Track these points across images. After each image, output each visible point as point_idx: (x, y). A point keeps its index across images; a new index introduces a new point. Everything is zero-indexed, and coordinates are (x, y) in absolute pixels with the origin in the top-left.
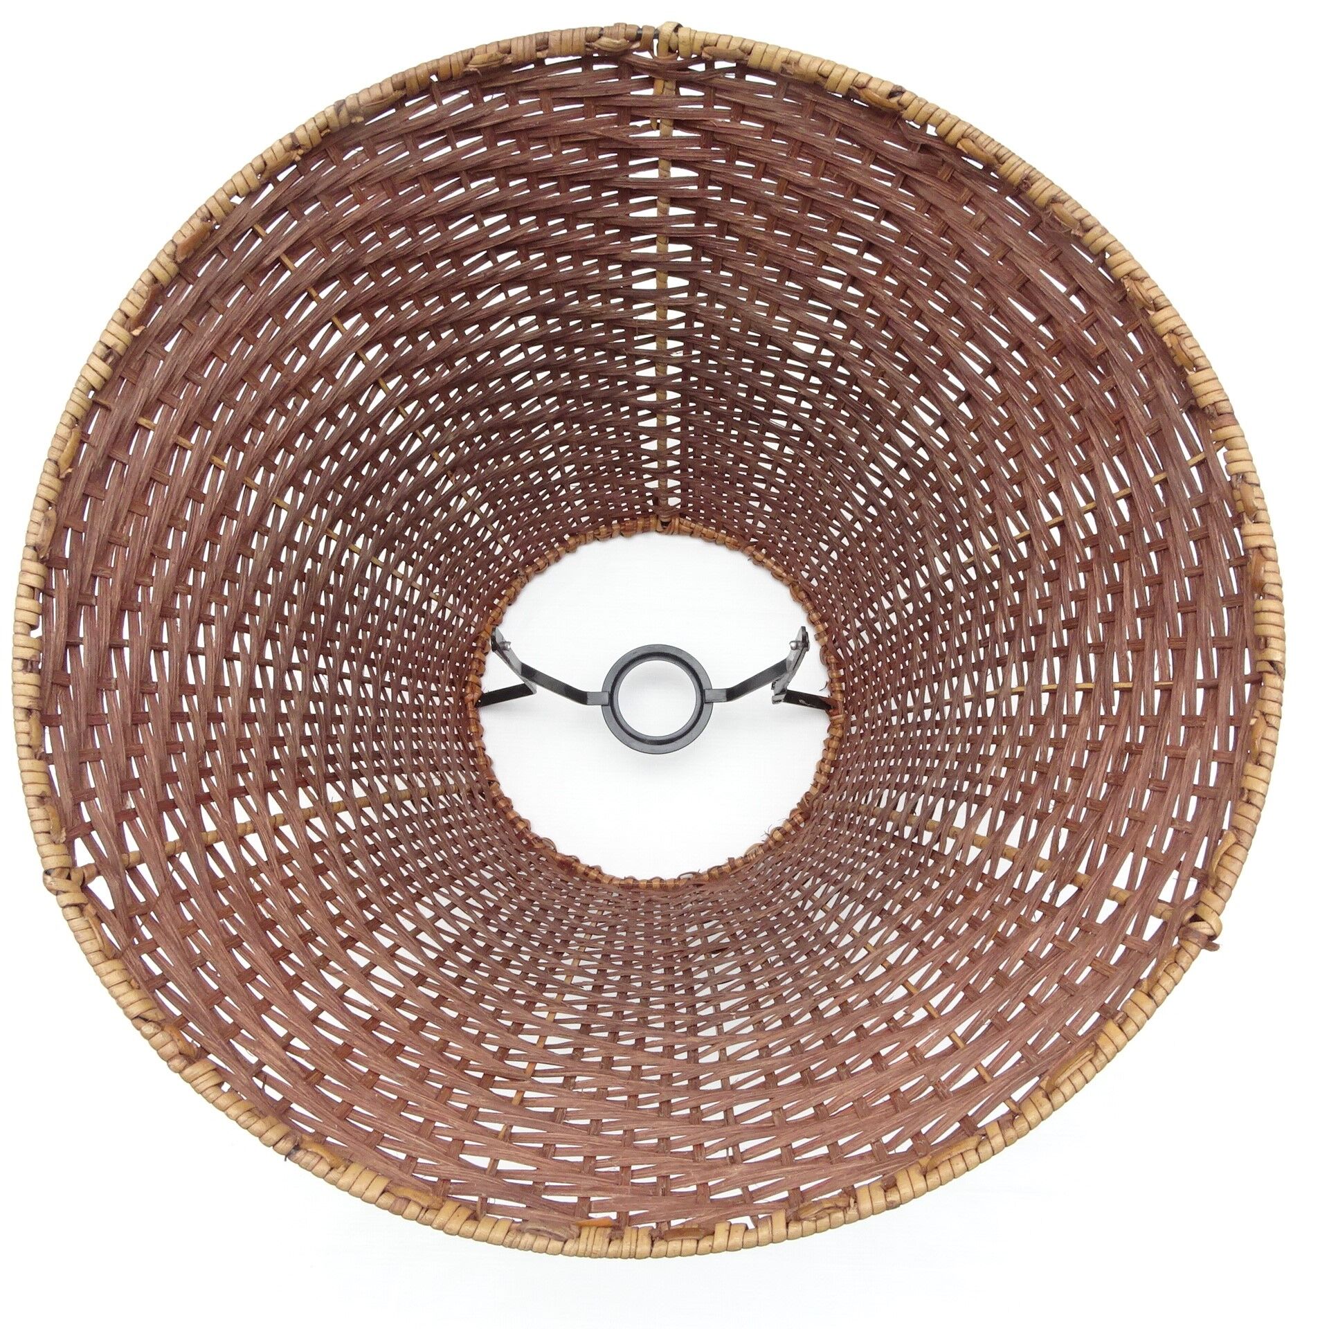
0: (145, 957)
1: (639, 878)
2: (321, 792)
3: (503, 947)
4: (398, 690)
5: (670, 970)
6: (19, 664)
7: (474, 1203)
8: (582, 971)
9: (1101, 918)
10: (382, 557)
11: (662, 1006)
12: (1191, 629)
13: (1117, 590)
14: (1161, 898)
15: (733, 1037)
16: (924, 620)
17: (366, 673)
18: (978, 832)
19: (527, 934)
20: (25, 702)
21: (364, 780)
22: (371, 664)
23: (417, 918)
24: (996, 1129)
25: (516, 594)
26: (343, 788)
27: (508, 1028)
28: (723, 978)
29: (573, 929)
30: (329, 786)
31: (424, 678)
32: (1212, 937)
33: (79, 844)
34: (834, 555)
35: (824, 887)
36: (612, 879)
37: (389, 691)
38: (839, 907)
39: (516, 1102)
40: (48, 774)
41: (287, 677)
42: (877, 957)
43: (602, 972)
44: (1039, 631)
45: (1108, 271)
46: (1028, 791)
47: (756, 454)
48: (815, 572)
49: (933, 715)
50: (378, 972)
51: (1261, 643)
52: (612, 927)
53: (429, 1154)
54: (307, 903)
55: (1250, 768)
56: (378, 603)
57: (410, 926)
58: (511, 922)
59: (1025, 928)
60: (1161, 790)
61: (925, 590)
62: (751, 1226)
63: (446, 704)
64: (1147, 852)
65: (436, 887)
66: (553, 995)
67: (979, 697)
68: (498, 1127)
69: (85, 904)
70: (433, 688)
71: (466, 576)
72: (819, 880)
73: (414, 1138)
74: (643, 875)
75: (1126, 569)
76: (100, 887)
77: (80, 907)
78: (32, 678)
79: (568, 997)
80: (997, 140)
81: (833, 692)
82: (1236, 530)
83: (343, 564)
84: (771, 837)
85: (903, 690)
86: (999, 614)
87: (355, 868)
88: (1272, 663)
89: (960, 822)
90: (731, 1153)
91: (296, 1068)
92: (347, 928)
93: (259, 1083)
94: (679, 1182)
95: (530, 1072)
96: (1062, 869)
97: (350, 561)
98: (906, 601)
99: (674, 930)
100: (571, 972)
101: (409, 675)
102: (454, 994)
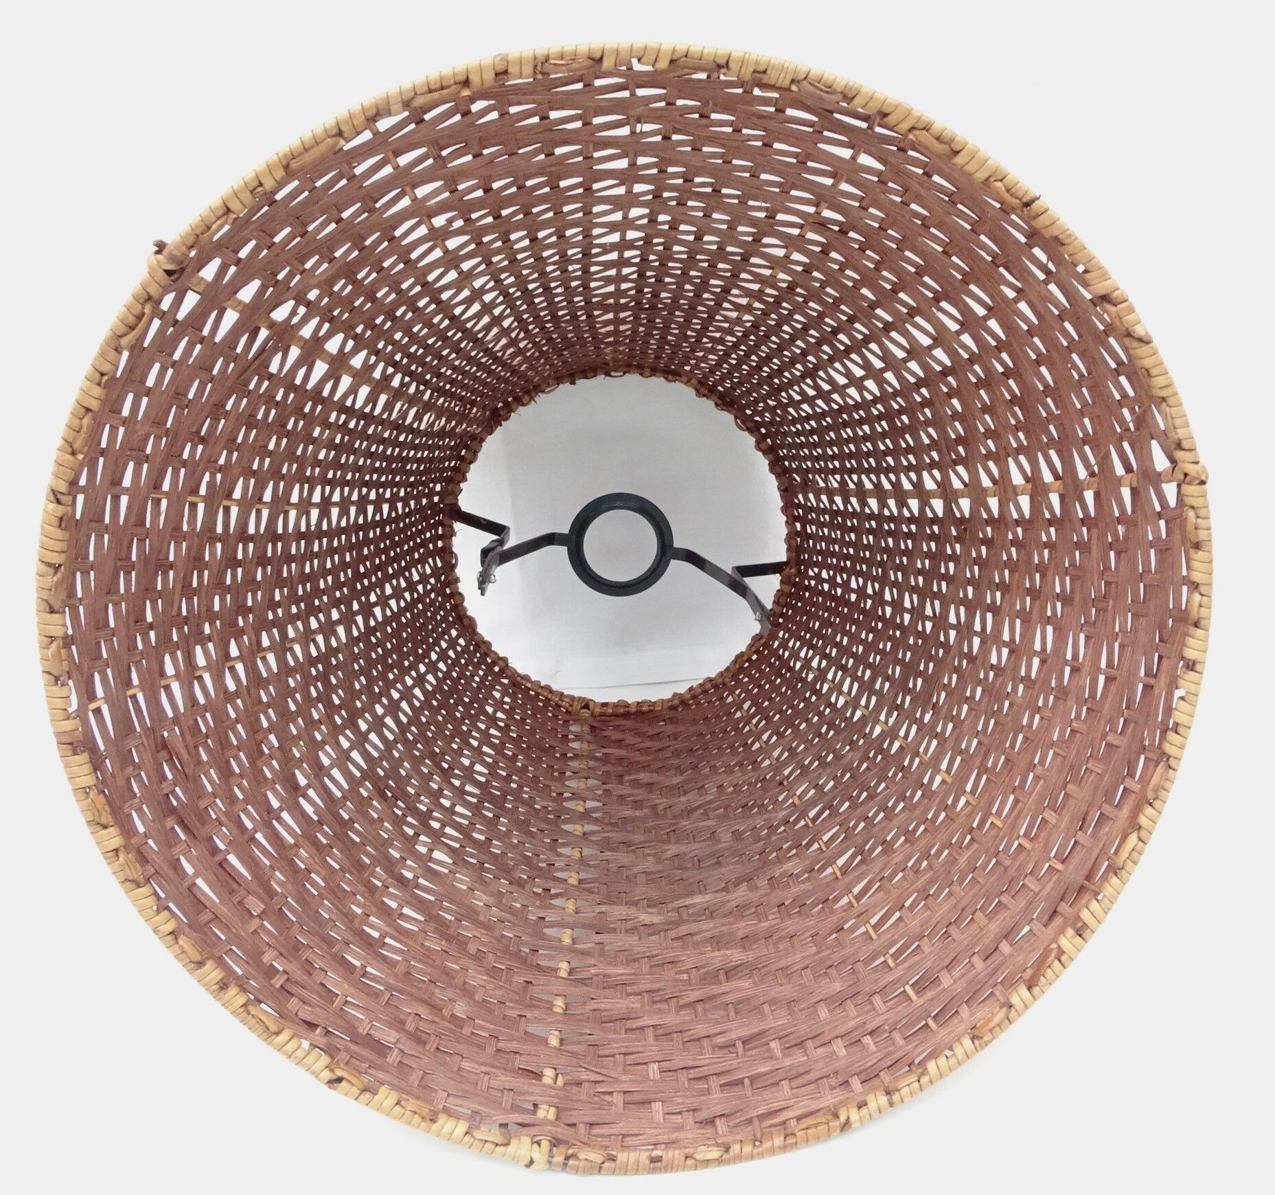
0: (1131, 393)
1: (662, 380)
2: (948, 509)
3: (806, 342)
4: (861, 592)
5: (655, 295)
6: (1198, 667)
7: (880, 125)
8: (737, 307)
9: (255, 285)
10: (858, 714)
11: (671, 264)
12: (125, 544)
13: (187, 590)
14: (198, 297)
15: (613, 227)
16: (362, 584)
17: (888, 610)
18: (350, 380)
19: (780, 349)
20: (1199, 632)
21: (907, 514)
22: (882, 618)
23: (881, 382)
24: (393, 108)
25: (735, 662)
26: (927, 509)
27: (817, 270)
28: (608, 281)
29: (736, 346)
30: (940, 514)
31: (834, 598)
32: (158, 252)
33: (1172, 502)
34: (434, 656)
35: (497, 348)
36: (687, 383)
37: (870, 591)
38: (487, 328)
39: (824, 205)
40: (1188, 568)
41: (963, 619)
42: (466, 278)
43: (719, 305)
44: (262, 560)
45: (156, 894)
46: (298, 411)
47: (496, 762)
48: (453, 644)
49: (368, 493)
50: (926, 341)
51: (64, 522)
52: (698, 341)
53: (911, 175)
54: (978, 414)
55: (95, 405)
56: (868, 673)
57: (889, 376)
58: (793, 362)
59: (326, 285)
60: (178, 393)
61: (357, 613)
62: (635, 61)
63: (816, 570)
64: (202, 340)
65: (857, 406)
66: (768, 291)
67: (325, 505)
68: (845, 187)
69: (1174, 447)
70: (826, 587)
71: (781, 685)
72: (500, 354)
73: (922, 192)
74: (658, 382)
75: (176, 608)
76: (1161, 462)
77: (1179, 446)
78: (1190, 654)
79: (756, 287)
80: (245, 1028)
81: (451, 527)
82: (70, 632)
83: (895, 713)
84: (532, 398)
85: (389, 521)
86: (295, 580)
87: (929, 436)
88: (58, 502)
89: (364, 391)
90: (639, 126)
91: (1015, 272)
92: (948, 385)
93: (1051, 266)
94: (692, 110)
95: (806, 228)
96: (284, 335)
97: (889, 715)
98: (376, 604)
99: (641, 329)
100: (748, 309)
101: (847, 603)
102: (860, 309)
